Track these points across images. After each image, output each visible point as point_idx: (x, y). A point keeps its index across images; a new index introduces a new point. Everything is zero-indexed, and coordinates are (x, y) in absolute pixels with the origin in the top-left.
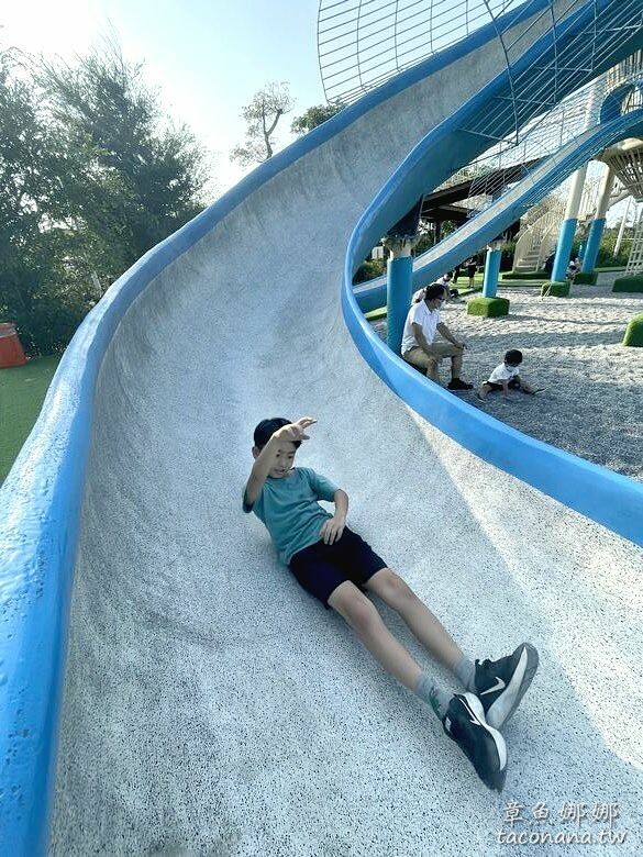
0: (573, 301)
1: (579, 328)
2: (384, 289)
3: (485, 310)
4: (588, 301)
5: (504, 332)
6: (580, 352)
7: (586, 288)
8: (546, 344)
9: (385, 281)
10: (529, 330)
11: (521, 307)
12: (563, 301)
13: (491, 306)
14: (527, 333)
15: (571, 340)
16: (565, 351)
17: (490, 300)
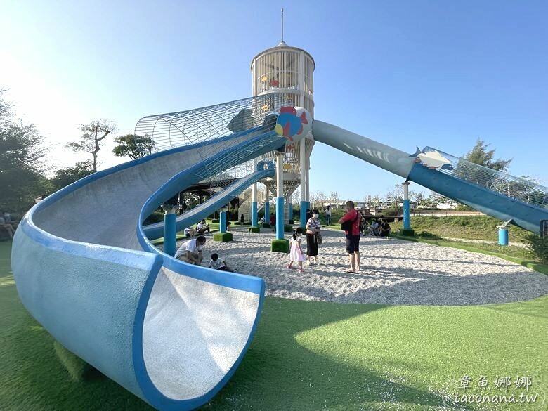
0: (261, 234)
1: (259, 246)
2: (162, 228)
3: (222, 238)
4: (266, 235)
5: (228, 248)
6: (257, 255)
7: (268, 229)
8: (245, 252)
9: (163, 224)
10: (240, 247)
11: (239, 237)
12: (258, 234)
13: (224, 236)
14: (238, 249)
15: (255, 250)
16: (250, 254)
17: (223, 234)
